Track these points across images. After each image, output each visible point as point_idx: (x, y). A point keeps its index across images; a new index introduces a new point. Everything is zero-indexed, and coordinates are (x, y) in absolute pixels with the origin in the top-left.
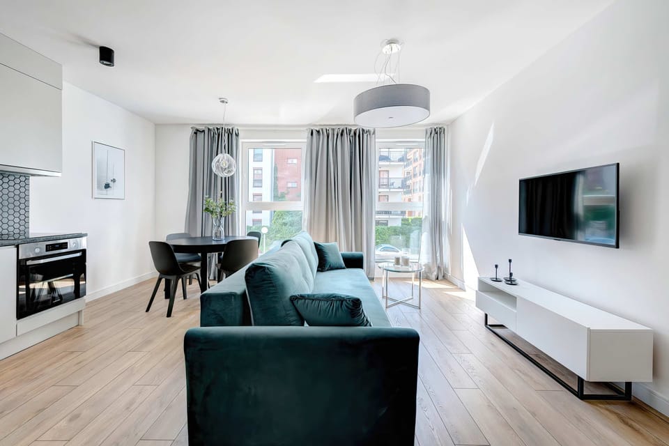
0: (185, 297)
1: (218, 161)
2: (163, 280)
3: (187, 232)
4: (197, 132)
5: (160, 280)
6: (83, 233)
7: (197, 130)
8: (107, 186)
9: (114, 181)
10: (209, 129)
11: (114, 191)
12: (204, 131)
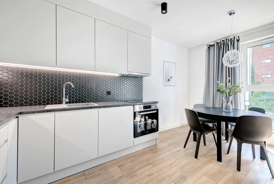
0: (205, 145)
1: (227, 57)
2: (192, 132)
3: (204, 104)
4: (210, 47)
5: (190, 131)
6: (157, 101)
7: (210, 46)
8: (169, 80)
9: (171, 77)
10: (217, 43)
11: (172, 82)
12: (214, 45)
